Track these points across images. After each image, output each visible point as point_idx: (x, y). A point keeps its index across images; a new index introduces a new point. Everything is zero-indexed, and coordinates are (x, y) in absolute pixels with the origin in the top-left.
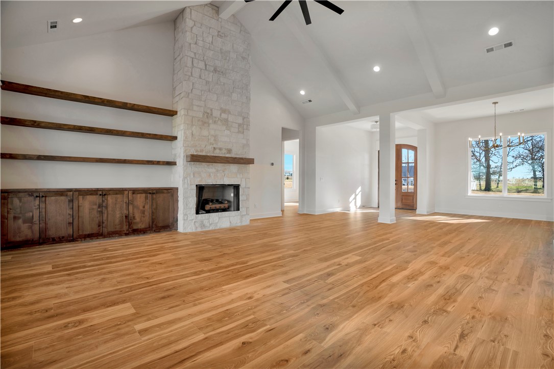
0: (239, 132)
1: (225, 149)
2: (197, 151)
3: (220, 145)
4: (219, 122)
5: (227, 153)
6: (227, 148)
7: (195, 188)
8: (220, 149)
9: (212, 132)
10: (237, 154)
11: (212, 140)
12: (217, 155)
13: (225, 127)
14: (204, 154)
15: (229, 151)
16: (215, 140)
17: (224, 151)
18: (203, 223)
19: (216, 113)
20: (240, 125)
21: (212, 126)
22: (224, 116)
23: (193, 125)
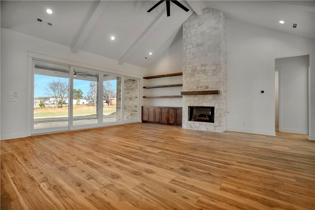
0: (213, 75)
1: (204, 86)
2: (189, 90)
3: (201, 85)
4: (200, 72)
5: (206, 89)
6: (205, 86)
7: (188, 108)
8: (201, 87)
9: (197, 79)
10: (212, 89)
11: (196, 83)
12: (199, 91)
13: (204, 74)
14: (192, 91)
15: (207, 87)
16: (198, 83)
17: (203, 88)
18: (191, 126)
19: (199, 68)
20: (214, 71)
21: (196, 76)
22: (203, 68)
23: (187, 77)
